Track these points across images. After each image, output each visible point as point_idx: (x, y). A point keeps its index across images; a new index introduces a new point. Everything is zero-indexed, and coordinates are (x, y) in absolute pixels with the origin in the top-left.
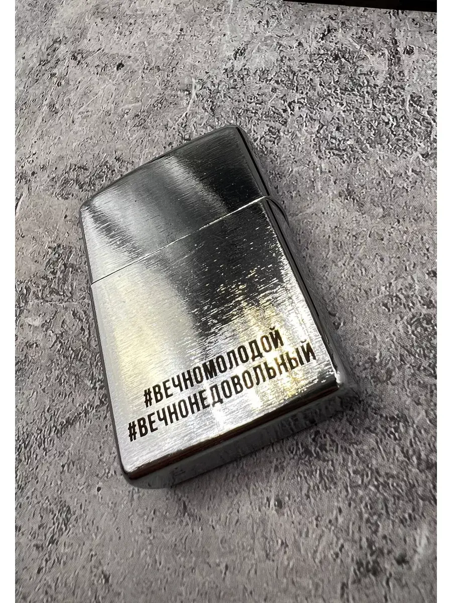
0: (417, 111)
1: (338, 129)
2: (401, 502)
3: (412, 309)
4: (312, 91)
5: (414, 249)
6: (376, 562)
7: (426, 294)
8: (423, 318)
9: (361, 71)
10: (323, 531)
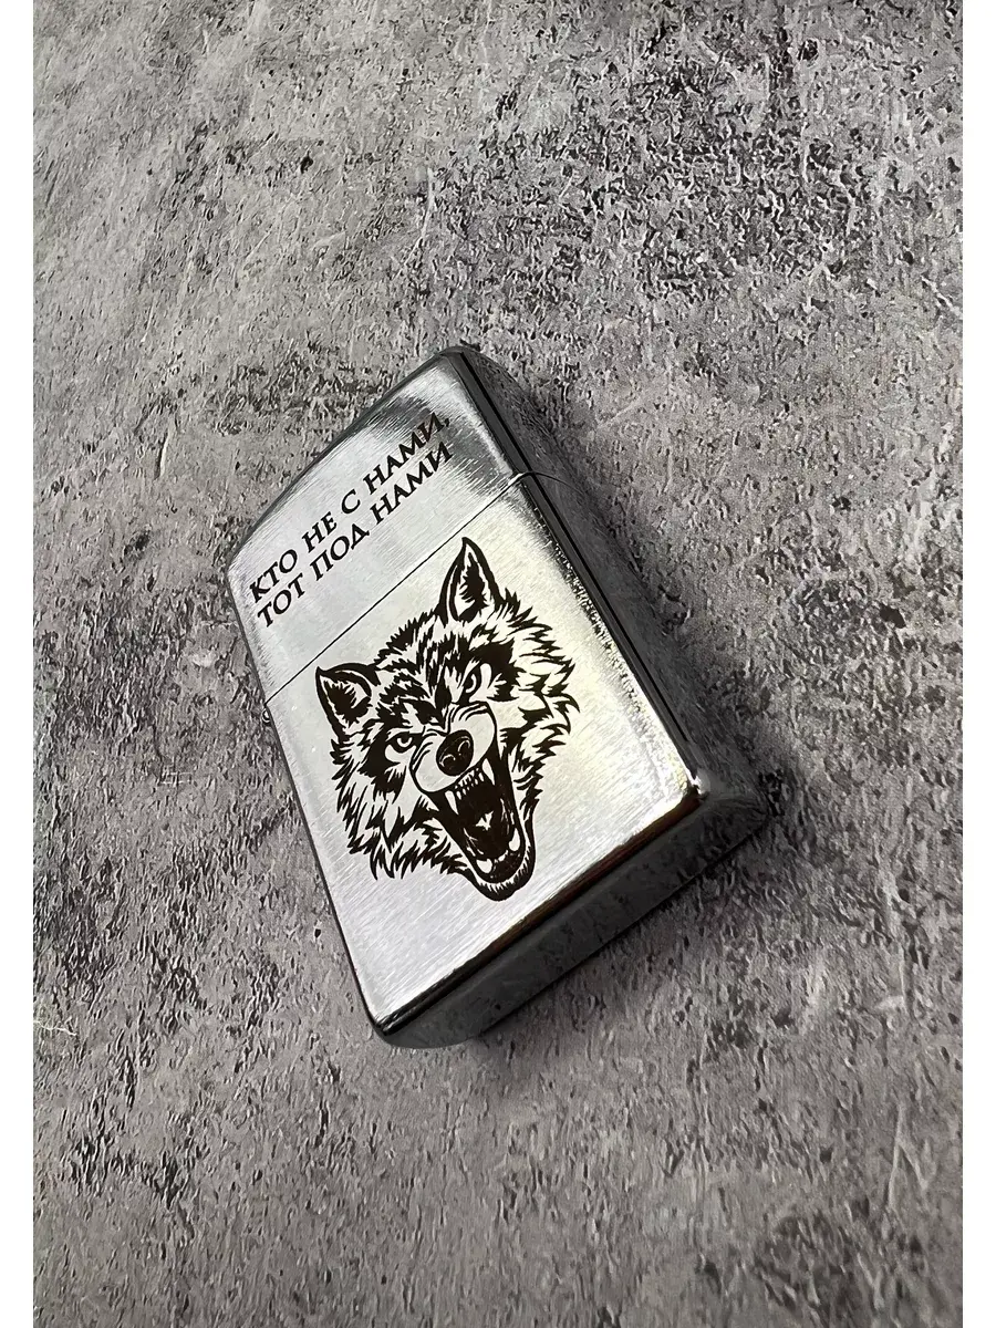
0: (822, 178)
1: (680, 235)
2: (783, 921)
3: (806, 575)
4: (634, 164)
5: (811, 458)
6: (741, 1024)
7: (830, 543)
8: (825, 591)
9: (720, 106)
10: (660, 978)
